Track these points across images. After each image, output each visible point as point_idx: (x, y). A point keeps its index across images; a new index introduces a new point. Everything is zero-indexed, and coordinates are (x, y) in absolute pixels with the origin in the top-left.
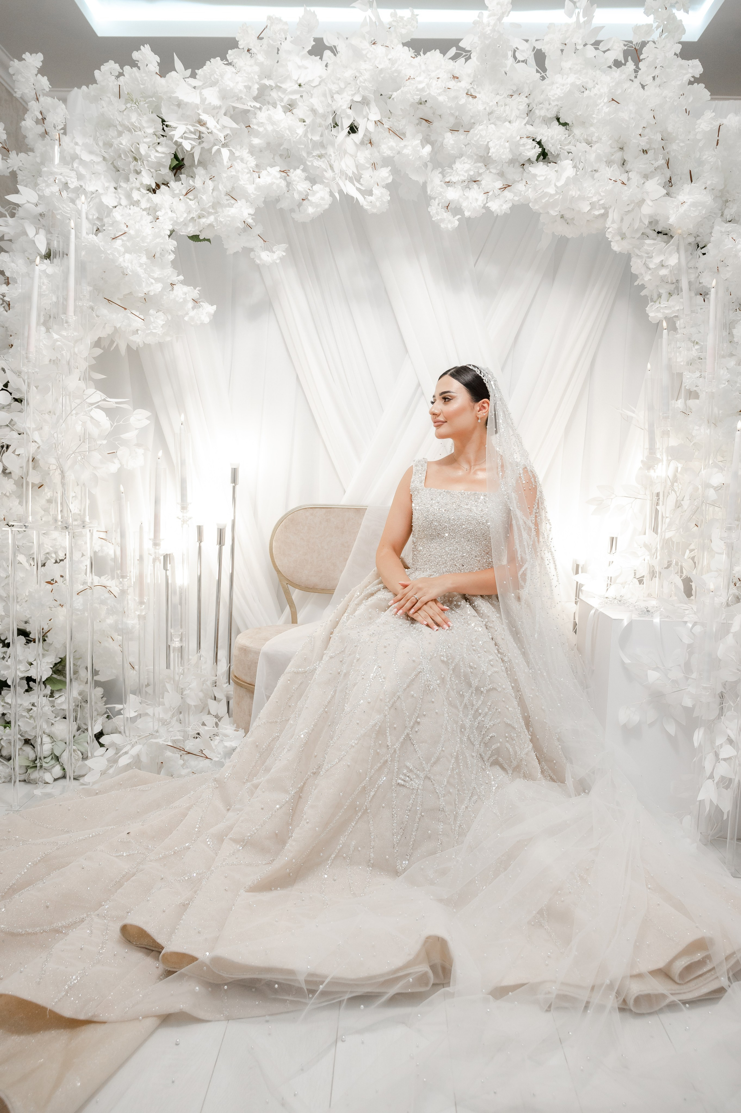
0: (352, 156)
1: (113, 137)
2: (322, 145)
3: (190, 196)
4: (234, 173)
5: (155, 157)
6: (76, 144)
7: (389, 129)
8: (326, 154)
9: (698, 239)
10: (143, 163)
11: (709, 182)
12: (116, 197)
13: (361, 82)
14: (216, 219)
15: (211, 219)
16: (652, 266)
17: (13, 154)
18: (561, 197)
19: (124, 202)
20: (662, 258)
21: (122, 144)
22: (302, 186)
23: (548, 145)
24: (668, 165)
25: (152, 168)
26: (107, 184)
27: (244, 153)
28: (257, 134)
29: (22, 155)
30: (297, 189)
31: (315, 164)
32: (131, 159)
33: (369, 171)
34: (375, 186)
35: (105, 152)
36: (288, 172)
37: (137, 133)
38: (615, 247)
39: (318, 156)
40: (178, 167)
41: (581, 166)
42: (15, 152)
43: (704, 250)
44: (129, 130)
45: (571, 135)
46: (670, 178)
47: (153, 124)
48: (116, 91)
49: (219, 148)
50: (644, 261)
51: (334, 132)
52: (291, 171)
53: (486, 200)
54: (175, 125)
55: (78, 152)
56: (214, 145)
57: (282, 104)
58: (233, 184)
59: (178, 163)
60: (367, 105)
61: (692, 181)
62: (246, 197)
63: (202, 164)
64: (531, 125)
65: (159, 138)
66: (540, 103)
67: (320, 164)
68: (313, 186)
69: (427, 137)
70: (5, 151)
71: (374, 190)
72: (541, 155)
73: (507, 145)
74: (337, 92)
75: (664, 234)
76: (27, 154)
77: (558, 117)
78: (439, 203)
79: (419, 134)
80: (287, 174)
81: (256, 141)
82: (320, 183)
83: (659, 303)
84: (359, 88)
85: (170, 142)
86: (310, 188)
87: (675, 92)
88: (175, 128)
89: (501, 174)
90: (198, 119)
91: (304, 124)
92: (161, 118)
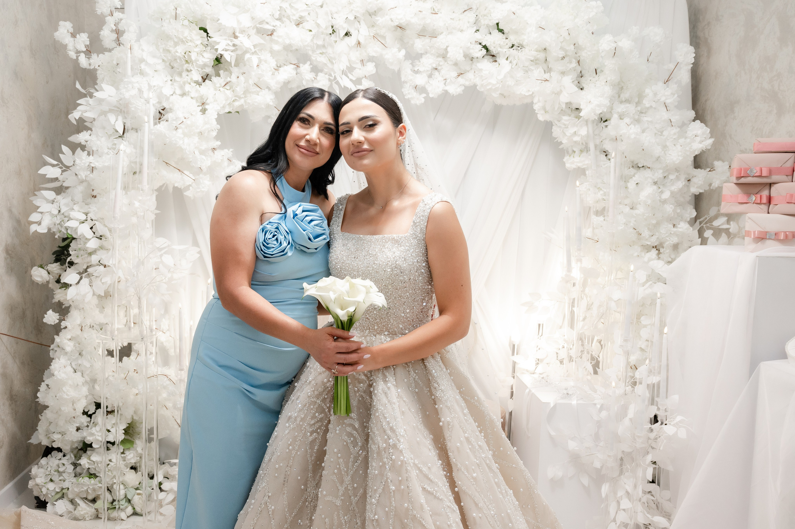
0: (345, 54)
1: (170, 46)
2: (324, 46)
3: (227, 87)
4: (260, 72)
5: (202, 61)
6: (143, 50)
7: (374, 36)
8: (327, 52)
9: (602, 116)
10: (193, 64)
11: (609, 77)
12: (172, 88)
13: (354, 7)
14: (245, 101)
15: (242, 101)
16: (568, 134)
17: (94, 56)
18: (501, 86)
19: (178, 92)
20: (575, 129)
21: (177, 52)
22: (308, 76)
24: (579, 63)
25: (199, 68)
26: (165, 79)
27: (266, 56)
28: (277, 43)
29: (101, 55)
30: (305, 78)
31: (318, 60)
32: (184, 62)
33: (359, 65)
34: (364, 79)
35: (164, 56)
36: (298, 65)
37: (189, 44)
38: (541, 118)
39: (321, 53)
40: (217, 64)
41: (514, 62)
42: (95, 54)
43: (606, 123)
44: (183, 41)
45: (507, 39)
46: (581, 72)
47: (201, 37)
48: (174, 14)
49: (250, 56)
50: (562, 130)
51: (333, 37)
52: (301, 65)
53: (445, 84)
54: (218, 41)
55: (145, 57)
56: (246, 52)
57: (295, 18)
58: (259, 79)
59: (218, 63)
60: (359, 22)
61: (596, 74)
62: (269, 88)
63: (237, 65)
64: (478, 30)
65: (206, 47)
66: (485, 16)
67: (321, 59)
68: (317, 75)
69: (402, 42)
70: (88, 52)
71: (363, 81)
72: (486, 55)
73: (461, 51)
74: (336, 13)
75: (577, 109)
76: (104, 54)
77: (498, 24)
78: (410, 86)
79: (397, 41)
80: (297, 66)
81: (276, 47)
82: (321, 71)
83: (574, 157)
84: (352, 10)
85: (213, 51)
86: (315, 77)
87: (583, 21)
88: (218, 43)
89: (456, 64)
90: (234, 33)
91: (311, 33)
92: (205, 31)
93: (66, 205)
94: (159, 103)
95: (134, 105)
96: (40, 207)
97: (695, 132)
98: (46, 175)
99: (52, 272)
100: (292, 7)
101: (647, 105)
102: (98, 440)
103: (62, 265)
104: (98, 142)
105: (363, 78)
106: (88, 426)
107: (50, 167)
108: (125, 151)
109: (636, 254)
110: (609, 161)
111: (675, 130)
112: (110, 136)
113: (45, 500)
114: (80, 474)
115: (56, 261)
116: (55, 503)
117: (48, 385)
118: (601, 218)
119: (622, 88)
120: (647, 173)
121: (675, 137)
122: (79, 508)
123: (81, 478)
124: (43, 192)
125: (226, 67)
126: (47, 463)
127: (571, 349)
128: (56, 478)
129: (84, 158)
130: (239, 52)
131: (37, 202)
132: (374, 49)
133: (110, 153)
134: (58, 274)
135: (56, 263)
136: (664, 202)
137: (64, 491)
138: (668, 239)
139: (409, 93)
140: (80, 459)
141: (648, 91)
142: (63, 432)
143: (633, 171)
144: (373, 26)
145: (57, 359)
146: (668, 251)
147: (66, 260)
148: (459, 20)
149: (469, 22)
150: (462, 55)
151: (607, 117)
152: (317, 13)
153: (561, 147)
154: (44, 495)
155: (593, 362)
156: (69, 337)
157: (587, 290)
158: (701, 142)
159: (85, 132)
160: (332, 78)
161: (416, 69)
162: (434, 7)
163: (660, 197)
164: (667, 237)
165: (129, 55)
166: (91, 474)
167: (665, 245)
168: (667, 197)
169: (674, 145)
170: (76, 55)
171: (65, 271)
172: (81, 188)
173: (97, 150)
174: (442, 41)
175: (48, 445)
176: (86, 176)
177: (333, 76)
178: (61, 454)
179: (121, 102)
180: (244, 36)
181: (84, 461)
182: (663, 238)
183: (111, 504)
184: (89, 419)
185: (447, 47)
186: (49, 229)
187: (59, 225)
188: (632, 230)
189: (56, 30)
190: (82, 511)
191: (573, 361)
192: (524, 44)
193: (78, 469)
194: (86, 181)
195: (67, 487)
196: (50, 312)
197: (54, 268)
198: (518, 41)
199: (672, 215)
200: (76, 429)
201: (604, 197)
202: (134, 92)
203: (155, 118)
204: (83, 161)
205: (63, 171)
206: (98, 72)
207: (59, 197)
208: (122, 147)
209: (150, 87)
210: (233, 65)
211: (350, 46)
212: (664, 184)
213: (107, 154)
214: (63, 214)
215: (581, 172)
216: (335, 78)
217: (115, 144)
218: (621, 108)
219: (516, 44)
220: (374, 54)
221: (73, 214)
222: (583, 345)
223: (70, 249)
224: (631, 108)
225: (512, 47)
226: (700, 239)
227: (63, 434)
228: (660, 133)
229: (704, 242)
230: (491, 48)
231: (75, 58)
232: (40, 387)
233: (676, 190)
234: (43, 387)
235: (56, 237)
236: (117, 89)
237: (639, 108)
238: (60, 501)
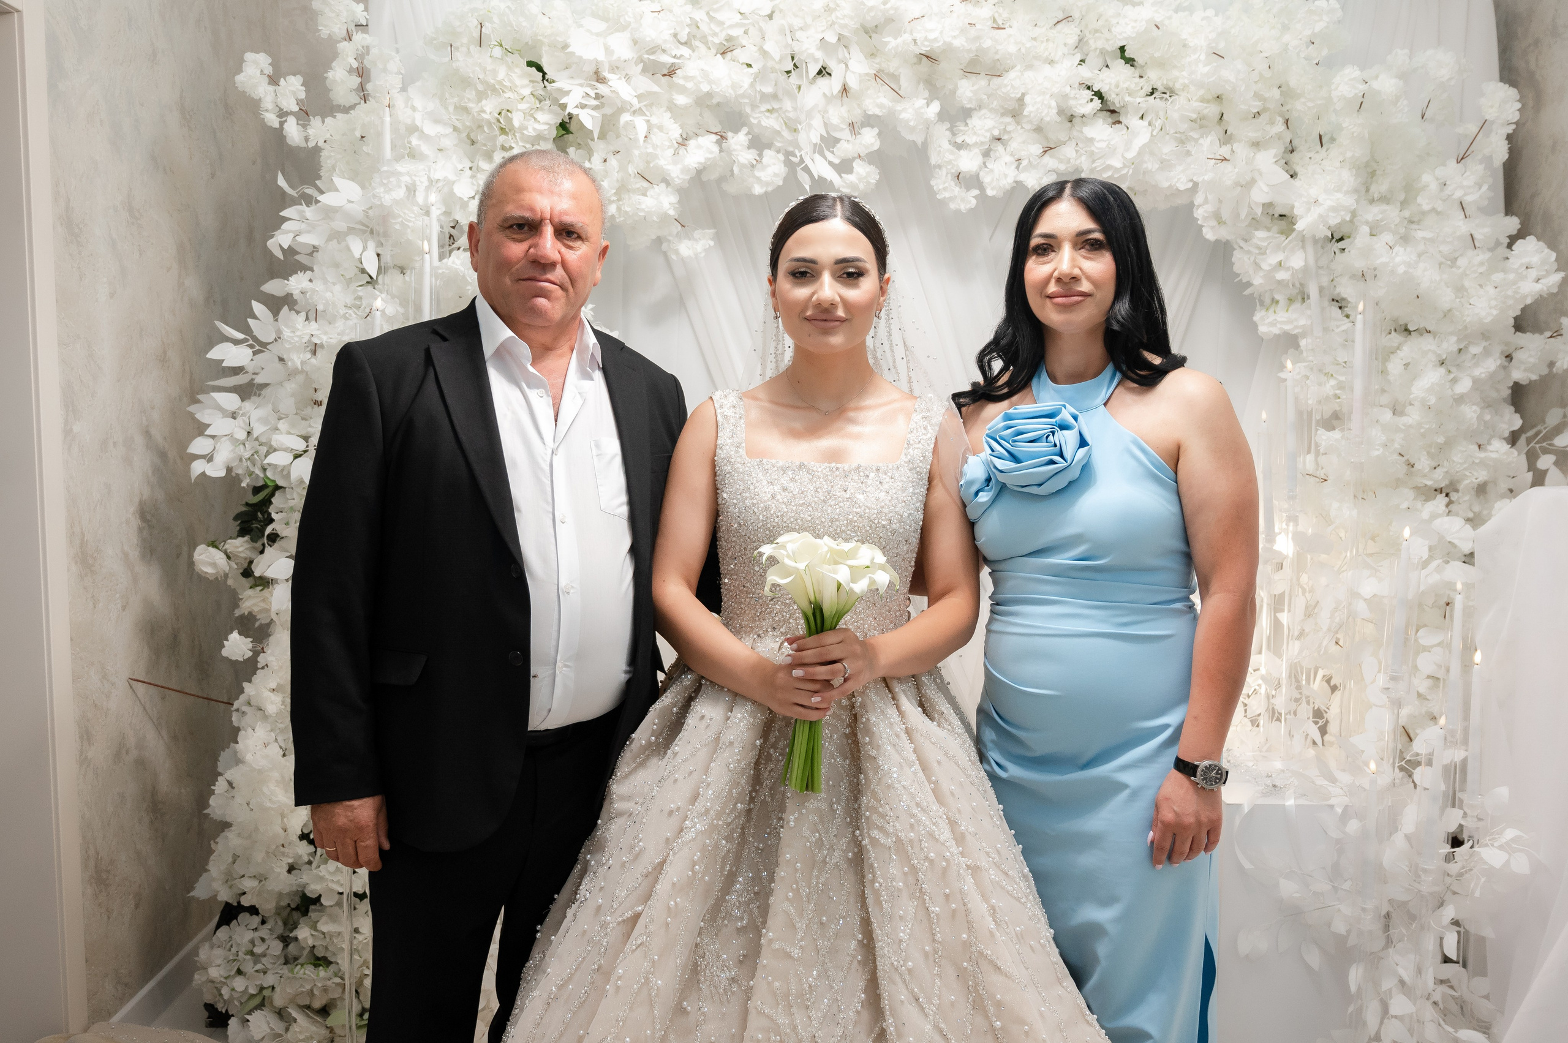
0: (819, 112)
1: (469, 100)
2: (775, 97)
4: (650, 150)
5: (534, 129)
6: (414, 109)
7: (876, 75)
8: (781, 108)
9: (1332, 228)
10: (515, 136)
11: (1349, 154)
12: (473, 184)
13: (837, 17)
14: (619, 209)
16: (1265, 266)
17: (316, 122)
18: (1131, 172)
20: (1280, 257)
21: (484, 112)
22: (746, 156)
23: (1110, 95)
24: (1287, 124)
25: (528, 142)
26: (460, 167)
27: (662, 117)
28: (683, 90)
29: (329, 120)
30: (738, 161)
31: (763, 124)
32: (497, 132)
33: (845, 134)
34: (858, 161)
35: (457, 120)
36: (723, 134)
37: (507, 95)
38: (1209, 235)
39: (768, 111)
40: (563, 135)
41: (1158, 124)
42: (318, 118)
43: (1341, 245)
44: (494, 90)
45: (1141, 77)
46: (1291, 142)
47: (531, 81)
48: (476, 35)
49: (631, 118)
50: (1252, 259)
51: (794, 79)
52: (730, 135)
53: (1018, 168)
54: (566, 88)
55: (418, 123)
56: (621, 110)
57: (717, 41)
58: (648, 162)
59: (564, 132)
60: (845, 47)
61: (1322, 146)
62: (666, 182)
63: (603, 136)
64: (1083, 61)
65: (540, 101)
66: (1096, 31)
67: (771, 122)
68: (760, 155)
69: (933, 88)
70: (304, 114)
71: (854, 164)
72: (1101, 110)
73: (1054, 104)
74: (801, 29)
75: (1281, 216)
76: (334, 117)
77: (1122, 49)
78: (947, 174)
79: (922, 84)
80: (721, 136)
81: (681, 100)
82: (769, 146)
83: (1275, 312)
84: (833, 23)
85: (556, 108)
86: (758, 158)
87: (1301, 39)
88: (567, 93)
89: (1039, 130)
90: (597, 73)
91: (750, 70)
92: (540, 69)
93: (264, 421)
94: (447, 213)
95: (401, 219)
96: (210, 425)
97: (1525, 260)
98: (223, 360)
99: (236, 556)
100: (711, 18)
101: (1426, 207)
102: (332, 890)
103: (254, 540)
104: (328, 295)
105: (854, 159)
106: (310, 863)
107: (231, 345)
108: (383, 312)
109: (1405, 505)
110: (1347, 320)
111: (1482, 256)
112: (349, 281)
113: (227, 1011)
114: (296, 959)
115: (242, 533)
116: (248, 1017)
117: (230, 784)
118: (1336, 435)
119: (1373, 174)
120: (1427, 344)
121: (1482, 269)
122: (295, 1028)
123: (299, 966)
124: (215, 395)
125: (579, 141)
126: (231, 937)
127: (1273, 696)
128: (249, 967)
129: (299, 326)
130: (608, 111)
131: (204, 416)
132: (877, 101)
133: (350, 315)
134: (246, 559)
135: (243, 536)
136: (1460, 399)
137: (266, 993)
138: (1467, 473)
139: (945, 189)
140: (296, 928)
141: (1427, 178)
142: (261, 875)
143: (1396, 338)
144: (872, 54)
145: (250, 730)
146: (1467, 498)
147: (262, 532)
148: (1048, 40)
149: (1065, 45)
150: (1055, 111)
151: (1344, 231)
152: (761, 30)
153: (1247, 292)
154: (225, 1001)
155: (1320, 721)
156: (273, 685)
157: (1304, 578)
158: (1538, 280)
159: (300, 274)
160: (796, 160)
161: (959, 140)
162: (996, 16)
163: (1452, 390)
164: (1465, 469)
165: (388, 119)
166: (318, 959)
167: (1461, 487)
168: (1465, 391)
169: (1481, 286)
170: (279, 120)
171: (262, 552)
172: (291, 387)
173: (324, 311)
174: (1013, 82)
175: (230, 901)
176: (303, 363)
177: (798, 156)
178: (256, 920)
179: (370, 212)
180: (620, 78)
181: (303, 933)
182: (1457, 472)
183: (359, 1019)
184: (311, 849)
185: (1023, 95)
186: (229, 470)
187: (249, 462)
188: (1396, 457)
189: (239, 70)
190: (300, 1032)
191: (1279, 720)
192: (1178, 86)
193: (292, 947)
194: (302, 371)
195: (271, 984)
196: (235, 636)
197: (238, 547)
198: (1165, 82)
199: (1475, 427)
200: (288, 868)
201: (1338, 392)
202: (400, 193)
203: (441, 246)
204: (298, 333)
205: (255, 353)
206: (322, 154)
207: (248, 405)
208: (379, 303)
209: (431, 182)
210: (596, 137)
211: (829, 94)
212: (1458, 365)
213: (346, 318)
214: (257, 439)
215: (1290, 342)
216: (802, 161)
217: (360, 298)
218: (1373, 213)
219: (1161, 89)
220: (877, 112)
221: (278, 439)
222: (1299, 688)
223: (272, 510)
224: (1392, 213)
225: (1152, 93)
226: (1531, 474)
227: (261, 878)
228: (1449, 263)
229: (1539, 479)
230: (1112, 97)
231: (277, 126)
232: (214, 785)
233: (1483, 375)
234: (220, 786)
235: (244, 485)
236: (363, 187)
237: (1406, 213)
238: (258, 1014)
